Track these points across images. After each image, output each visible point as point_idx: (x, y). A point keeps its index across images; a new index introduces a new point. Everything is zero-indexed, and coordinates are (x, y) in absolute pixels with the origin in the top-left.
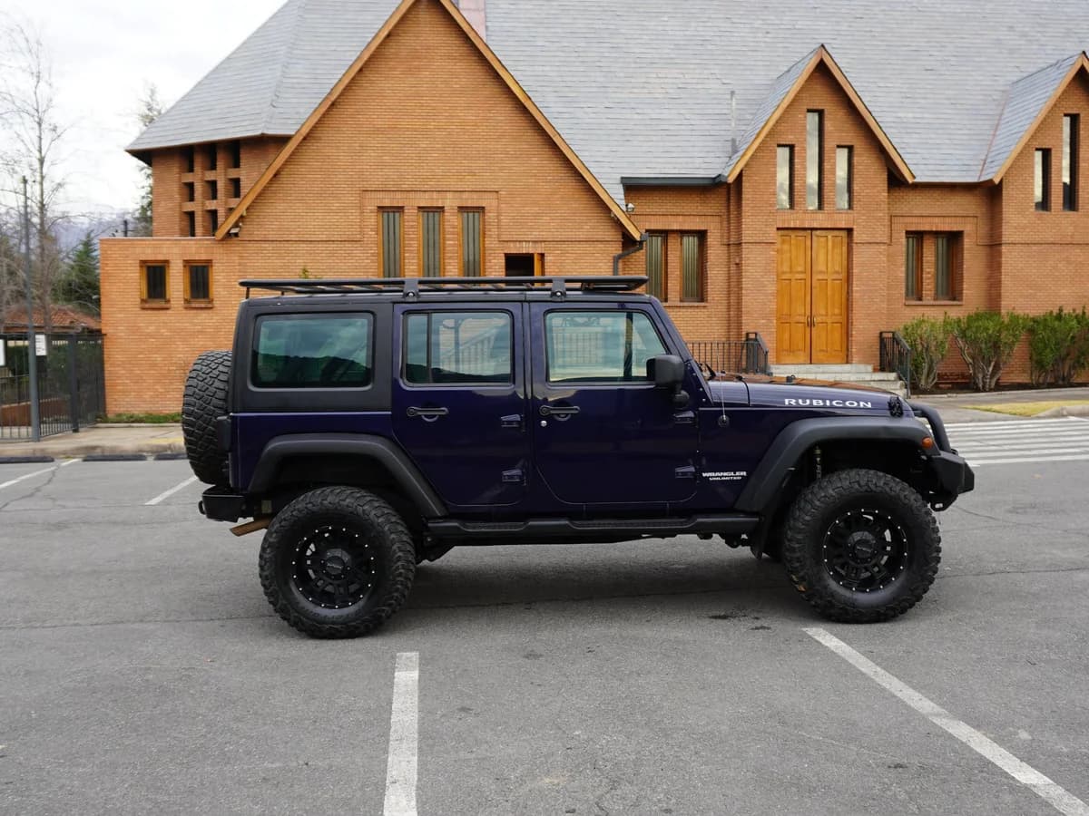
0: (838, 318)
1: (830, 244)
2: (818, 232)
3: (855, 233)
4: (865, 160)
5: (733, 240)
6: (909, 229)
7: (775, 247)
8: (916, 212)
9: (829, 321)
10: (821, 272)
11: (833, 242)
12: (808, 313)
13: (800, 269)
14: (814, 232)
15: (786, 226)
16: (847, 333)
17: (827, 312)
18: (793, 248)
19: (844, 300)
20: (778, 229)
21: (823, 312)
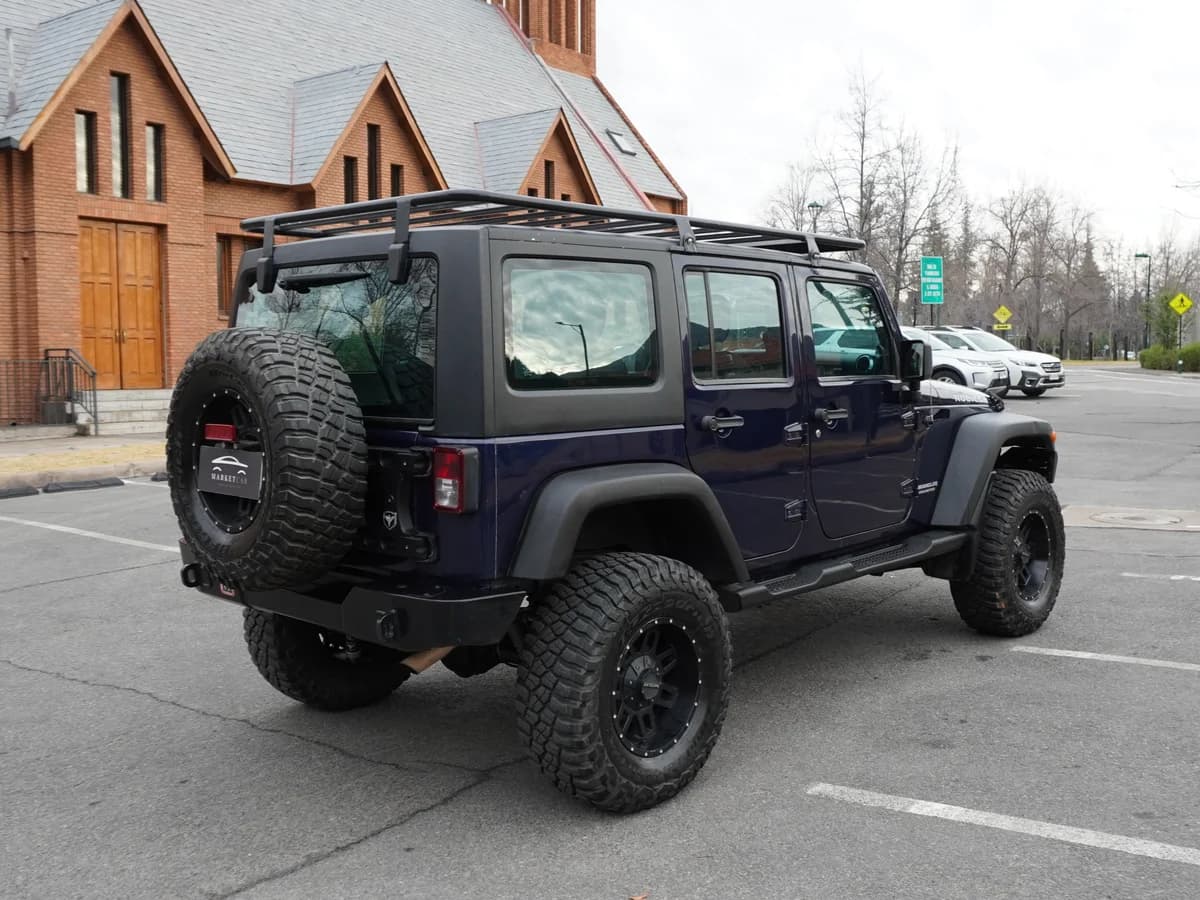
0: (149, 334)
1: (139, 241)
2: (125, 226)
3: (170, 232)
4: (178, 145)
5: (18, 226)
6: (220, 232)
7: (78, 240)
8: (226, 212)
9: (141, 337)
10: (129, 276)
11: (142, 240)
12: (116, 327)
13: (105, 270)
14: (119, 225)
15: (89, 215)
16: (162, 352)
17: (139, 326)
18: (94, 241)
19: (157, 312)
20: (81, 218)
21: (133, 325)
